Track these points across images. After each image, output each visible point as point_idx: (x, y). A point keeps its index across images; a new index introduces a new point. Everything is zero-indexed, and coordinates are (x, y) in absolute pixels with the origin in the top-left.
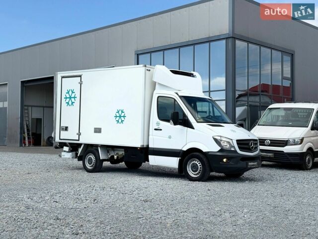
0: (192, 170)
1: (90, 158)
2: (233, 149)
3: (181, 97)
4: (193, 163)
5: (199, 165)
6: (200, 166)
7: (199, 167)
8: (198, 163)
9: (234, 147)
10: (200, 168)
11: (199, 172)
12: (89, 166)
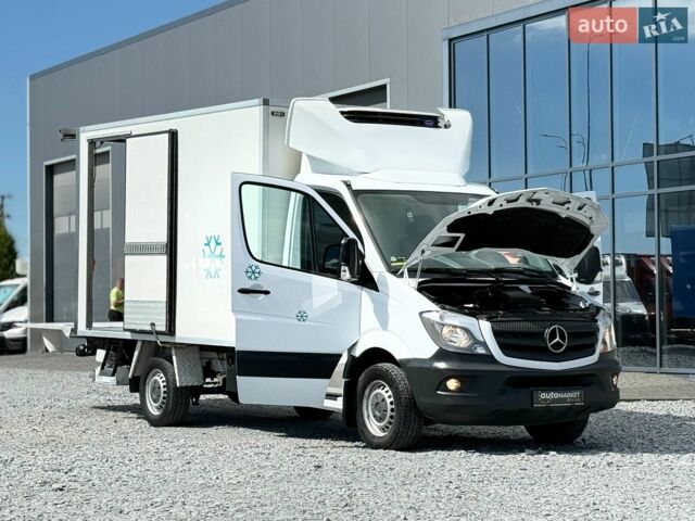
0: (374, 416)
1: (156, 381)
2: (481, 351)
3: (356, 194)
4: (376, 395)
5: (388, 401)
6: (391, 403)
7: (389, 407)
8: (386, 396)
9: (484, 345)
10: (392, 410)
11: (390, 423)
12: (153, 409)
